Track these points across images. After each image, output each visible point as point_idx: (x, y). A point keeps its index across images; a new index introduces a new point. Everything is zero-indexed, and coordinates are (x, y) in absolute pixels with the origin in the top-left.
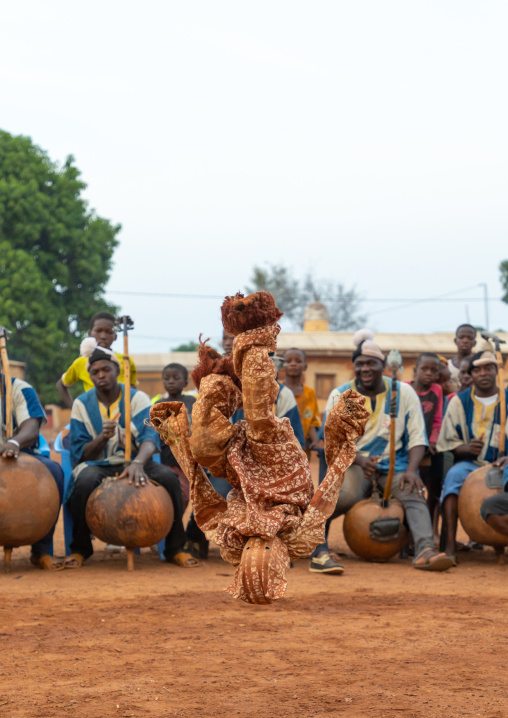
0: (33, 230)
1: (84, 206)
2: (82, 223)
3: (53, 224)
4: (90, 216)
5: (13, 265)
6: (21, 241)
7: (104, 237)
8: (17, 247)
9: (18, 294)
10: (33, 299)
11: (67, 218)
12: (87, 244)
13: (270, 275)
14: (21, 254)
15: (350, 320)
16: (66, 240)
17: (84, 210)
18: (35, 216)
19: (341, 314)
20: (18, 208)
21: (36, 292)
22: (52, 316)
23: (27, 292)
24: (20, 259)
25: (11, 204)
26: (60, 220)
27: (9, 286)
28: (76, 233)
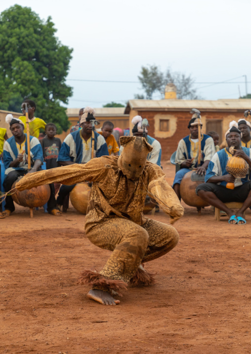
0: (32, 52)
1: (56, 40)
2: (55, 48)
3: (41, 49)
4: (59, 44)
5: (22, 68)
6: (26, 57)
7: (65, 54)
8: (23, 60)
9: (24, 81)
10: (32, 84)
11: (48, 46)
12: (57, 58)
13: (150, 70)
14: (26, 63)
15: (188, 91)
16: (47, 56)
17: (56, 42)
18: (32, 45)
19: (184, 88)
20: (24, 41)
21: (33, 80)
22: (41, 92)
23: (28, 81)
24: (25, 65)
25: (21, 39)
26: (44, 47)
27: (20, 78)
28: (52, 53)
